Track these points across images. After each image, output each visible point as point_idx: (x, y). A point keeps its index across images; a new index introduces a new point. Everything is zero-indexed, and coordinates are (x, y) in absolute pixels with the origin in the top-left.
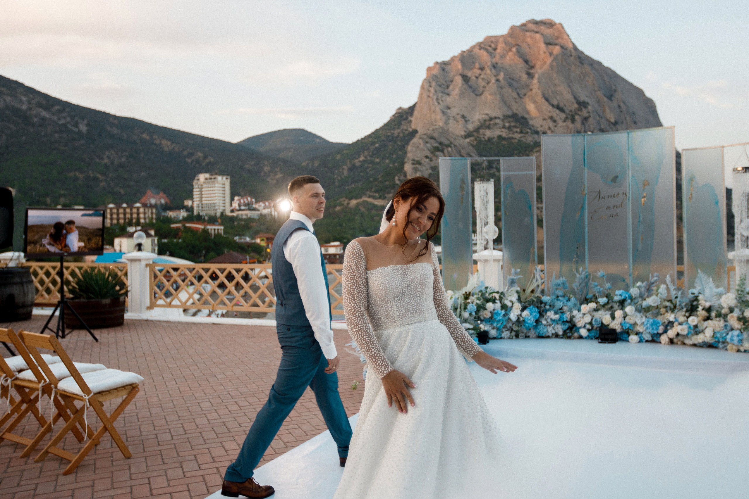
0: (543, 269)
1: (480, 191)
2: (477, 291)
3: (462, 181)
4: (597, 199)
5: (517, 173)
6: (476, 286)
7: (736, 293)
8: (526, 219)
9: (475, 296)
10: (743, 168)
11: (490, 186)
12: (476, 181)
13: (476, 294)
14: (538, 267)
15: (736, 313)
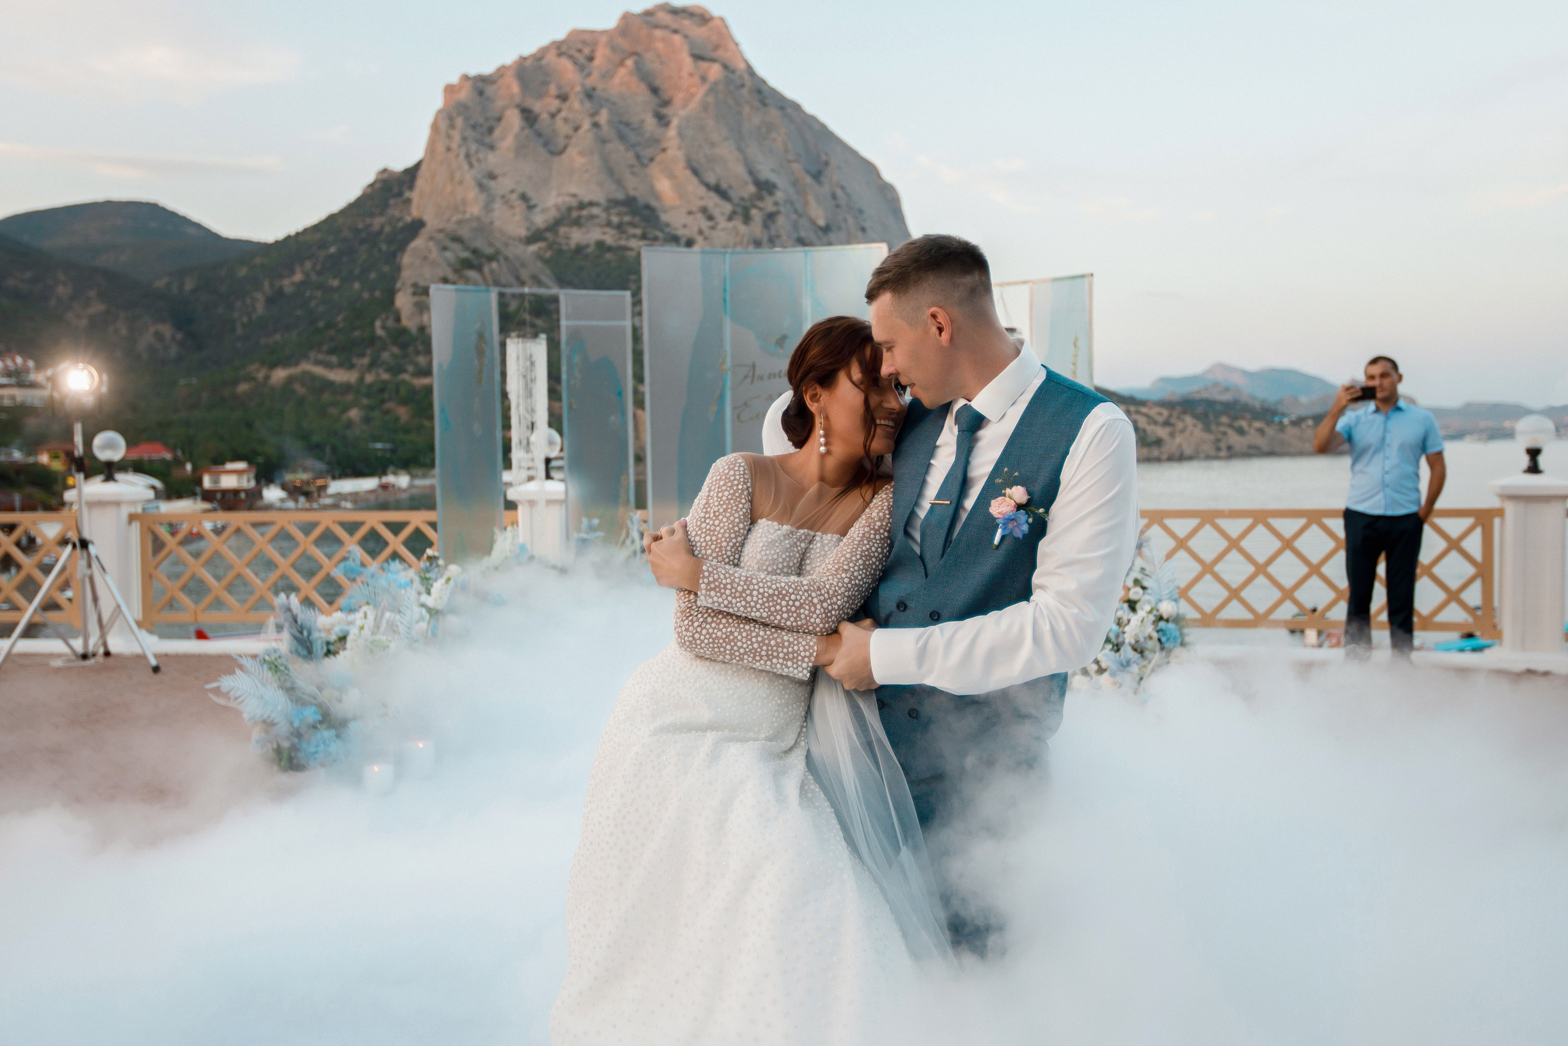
0: (645, 518)
1: (518, 358)
3: (481, 336)
4: (749, 380)
5: (594, 323)
6: (509, 554)
8: (612, 418)
11: (539, 349)
12: (509, 336)
14: (635, 514)
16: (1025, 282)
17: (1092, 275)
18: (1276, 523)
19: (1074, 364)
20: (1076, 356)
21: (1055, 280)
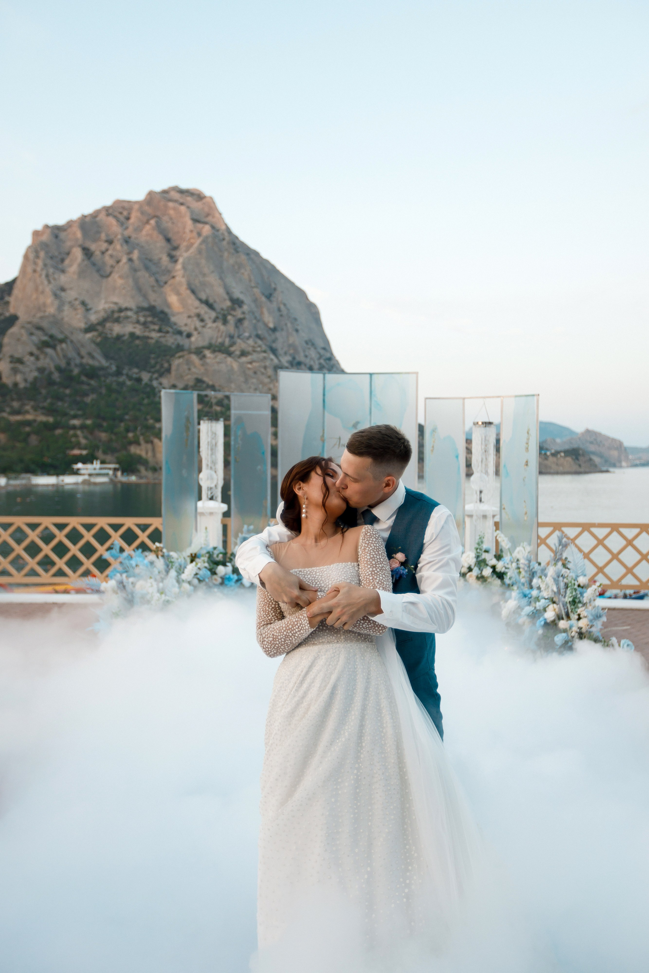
1: (207, 433)
2: (204, 552)
3: (188, 419)
4: (337, 446)
5: (250, 412)
6: (203, 546)
7: (475, 551)
8: (259, 467)
9: (202, 558)
10: (483, 423)
11: (219, 427)
12: (203, 420)
13: (202, 556)
15: (476, 572)
16: (498, 397)
17: (539, 395)
18: (623, 530)
19: (527, 443)
20: (528, 439)
21: (516, 396)
